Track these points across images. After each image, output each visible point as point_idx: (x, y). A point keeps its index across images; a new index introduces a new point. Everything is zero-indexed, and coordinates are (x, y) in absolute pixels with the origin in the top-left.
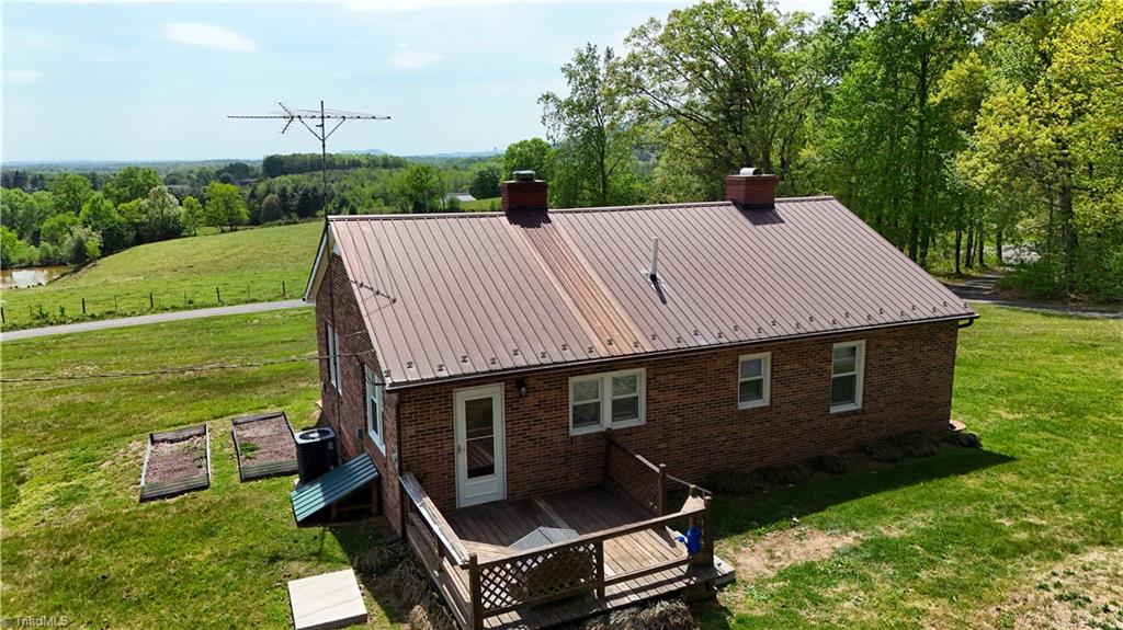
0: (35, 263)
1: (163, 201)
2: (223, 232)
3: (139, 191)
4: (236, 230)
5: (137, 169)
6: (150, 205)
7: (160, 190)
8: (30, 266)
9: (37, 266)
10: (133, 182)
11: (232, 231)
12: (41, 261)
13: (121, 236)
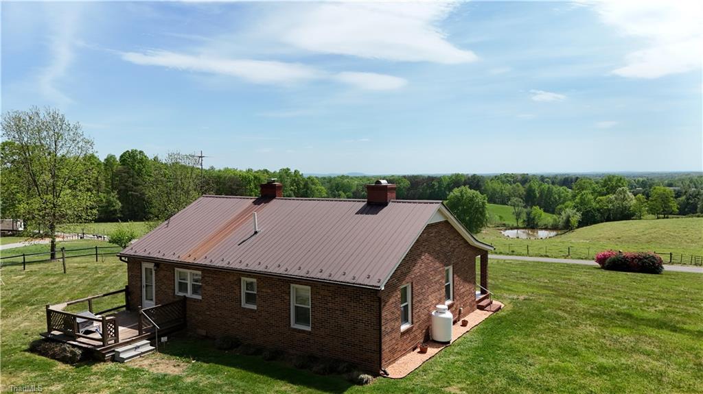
0: (549, 227)
1: (625, 196)
2: (658, 218)
3: (612, 190)
4: (667, 218)
5: (614, 176)
6: (616, 199)
7: (623, 189)
8: (546, 229)
9: (550, 229)
10: (610, 184)
11: (664, 218)
12: (552, 226)
13: (593, 216)
